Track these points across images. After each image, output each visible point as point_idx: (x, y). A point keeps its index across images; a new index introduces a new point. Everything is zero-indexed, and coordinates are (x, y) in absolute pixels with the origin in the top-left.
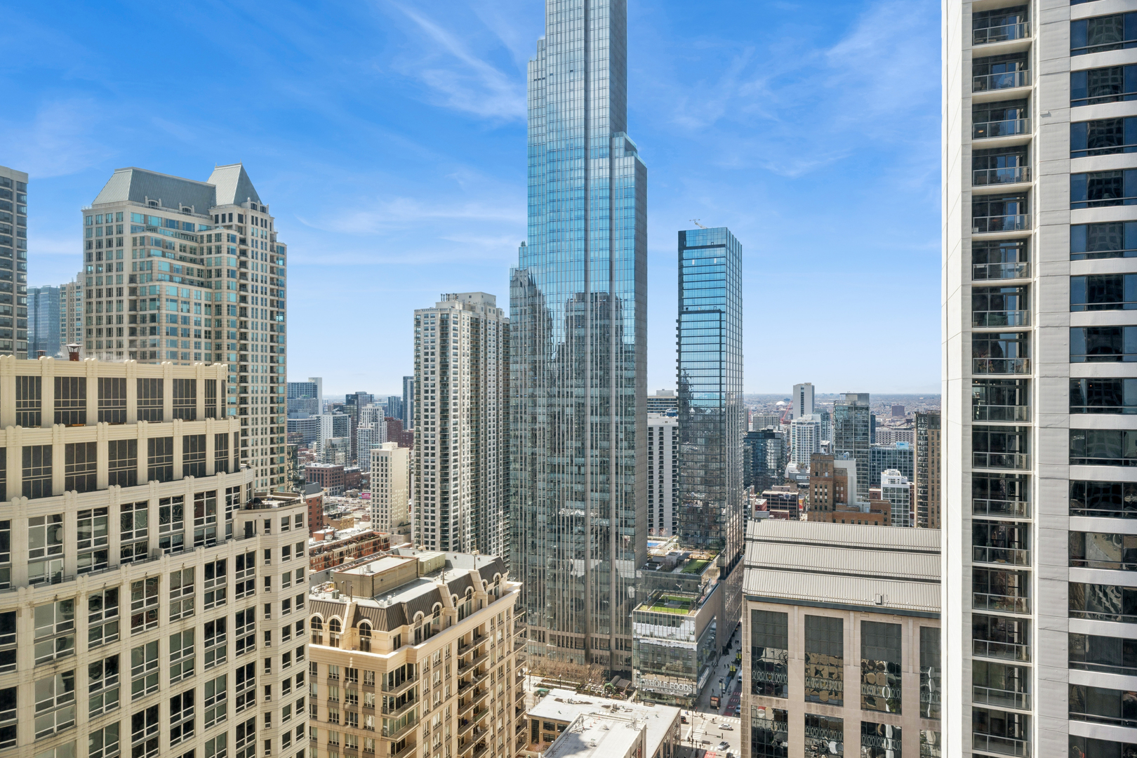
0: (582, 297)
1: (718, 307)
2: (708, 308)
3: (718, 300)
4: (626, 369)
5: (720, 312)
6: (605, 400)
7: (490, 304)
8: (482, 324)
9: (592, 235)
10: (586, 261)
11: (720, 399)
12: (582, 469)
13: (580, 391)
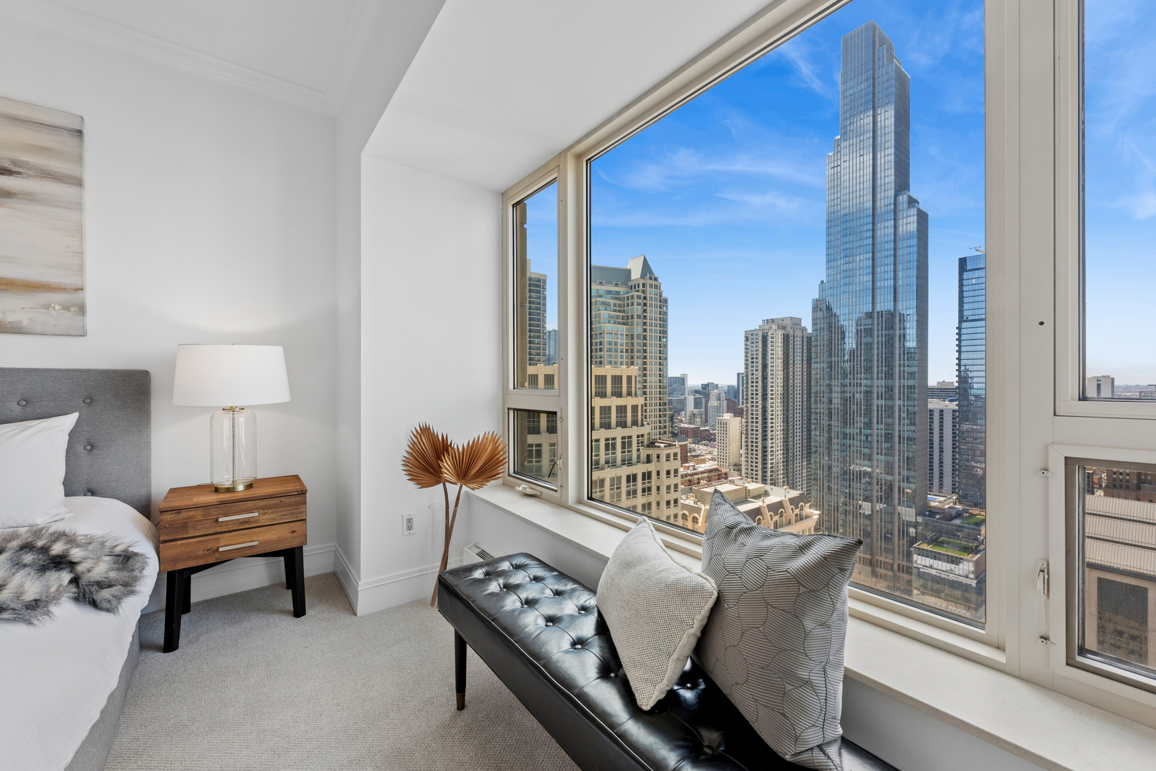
0: (870, 315)
4: (908, 366)
7: (797, 325)
9: (878, 270)
10: (873, 289)
12: (870, 438)
13: (869, 382)
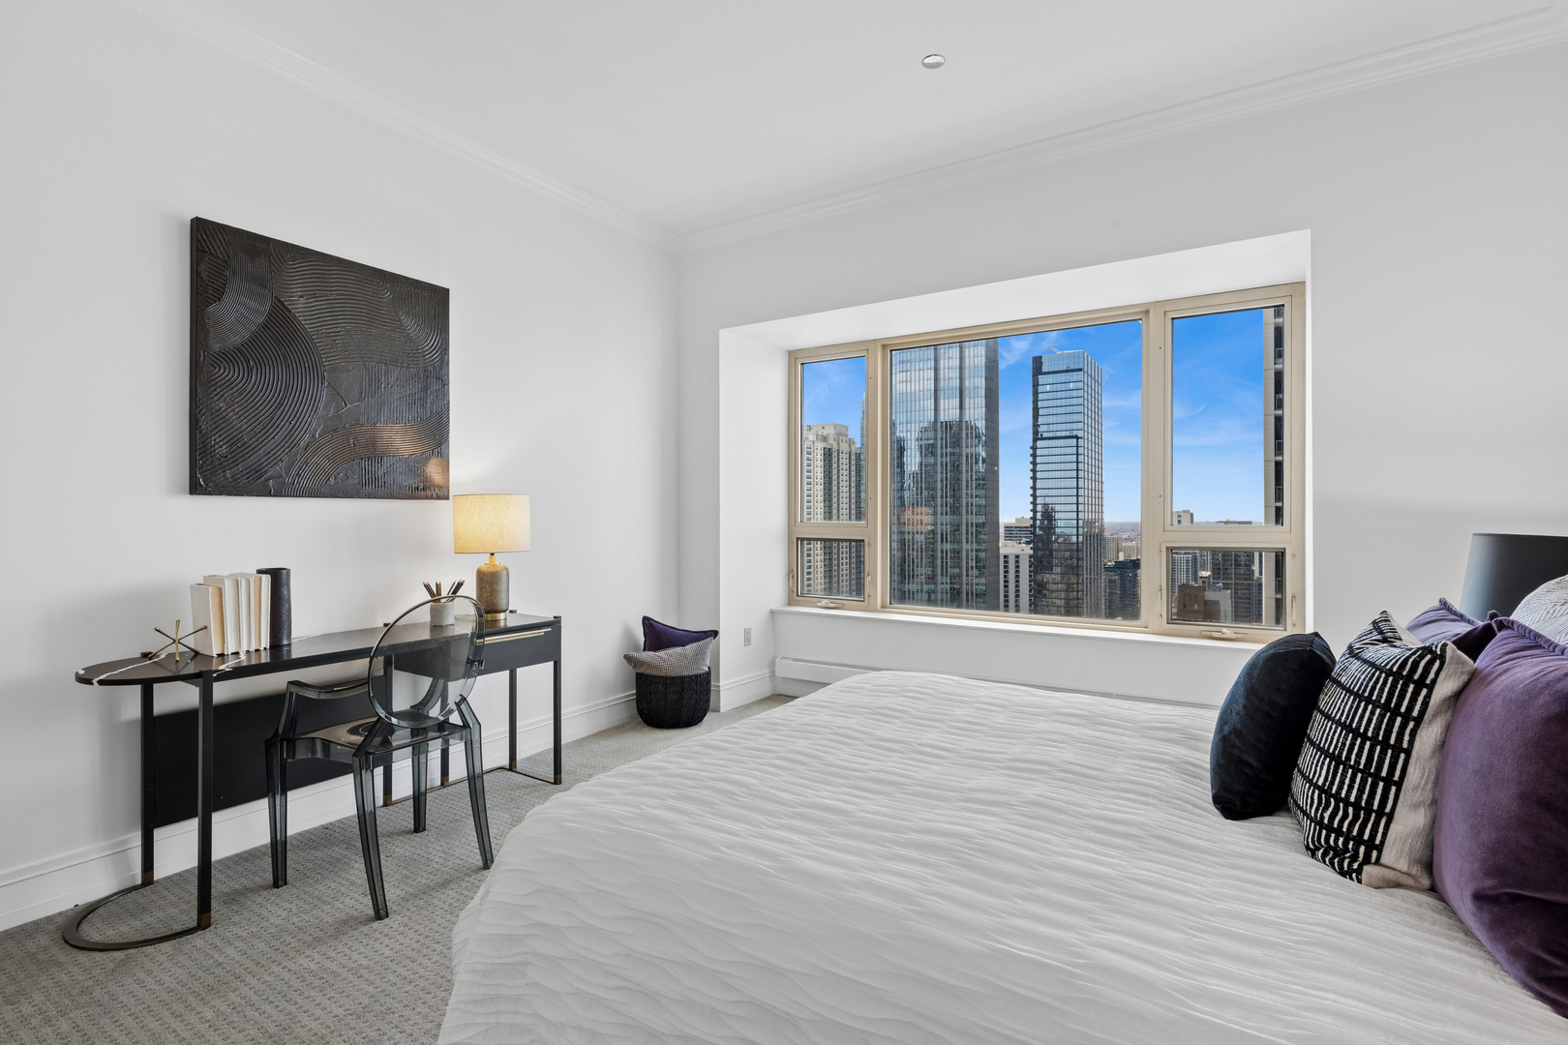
0: (932, 427)
1: (1075, 433)
2: (1063, 434)
3: (1075, 426)
4: (976, 496)
5: (1077, 438)
6: (957, 528)
8: (835, 454)
10: (936, 391)
11: (1078, 527)
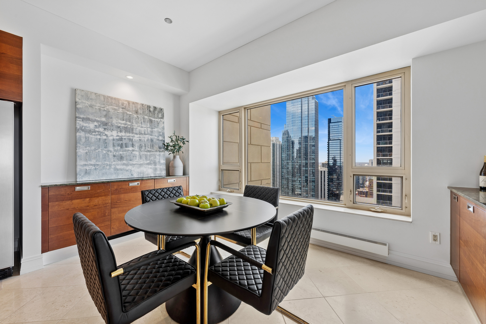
1: (340, 139)
2: (336, 139)
3: (339, 137)
4: (312, 155)
5: (340, 140)
6: (306, 164)
7: (277, 140)
9: (303, 121)
10: (301, 128)
11: (340, 164)
12: (300, 181)
13: (300, 161)
